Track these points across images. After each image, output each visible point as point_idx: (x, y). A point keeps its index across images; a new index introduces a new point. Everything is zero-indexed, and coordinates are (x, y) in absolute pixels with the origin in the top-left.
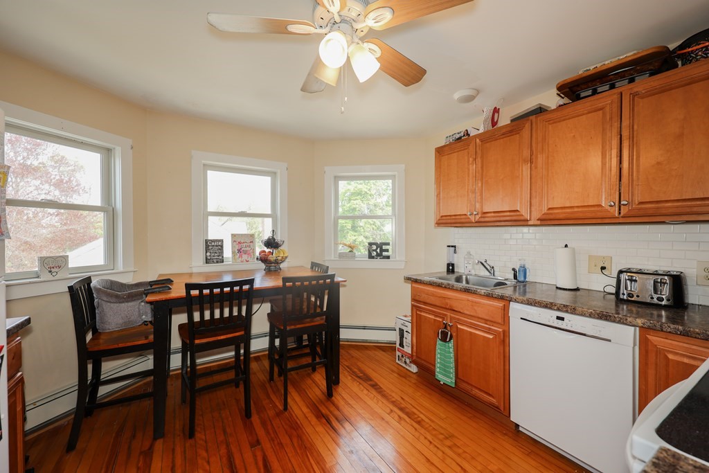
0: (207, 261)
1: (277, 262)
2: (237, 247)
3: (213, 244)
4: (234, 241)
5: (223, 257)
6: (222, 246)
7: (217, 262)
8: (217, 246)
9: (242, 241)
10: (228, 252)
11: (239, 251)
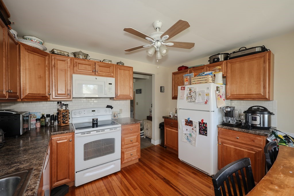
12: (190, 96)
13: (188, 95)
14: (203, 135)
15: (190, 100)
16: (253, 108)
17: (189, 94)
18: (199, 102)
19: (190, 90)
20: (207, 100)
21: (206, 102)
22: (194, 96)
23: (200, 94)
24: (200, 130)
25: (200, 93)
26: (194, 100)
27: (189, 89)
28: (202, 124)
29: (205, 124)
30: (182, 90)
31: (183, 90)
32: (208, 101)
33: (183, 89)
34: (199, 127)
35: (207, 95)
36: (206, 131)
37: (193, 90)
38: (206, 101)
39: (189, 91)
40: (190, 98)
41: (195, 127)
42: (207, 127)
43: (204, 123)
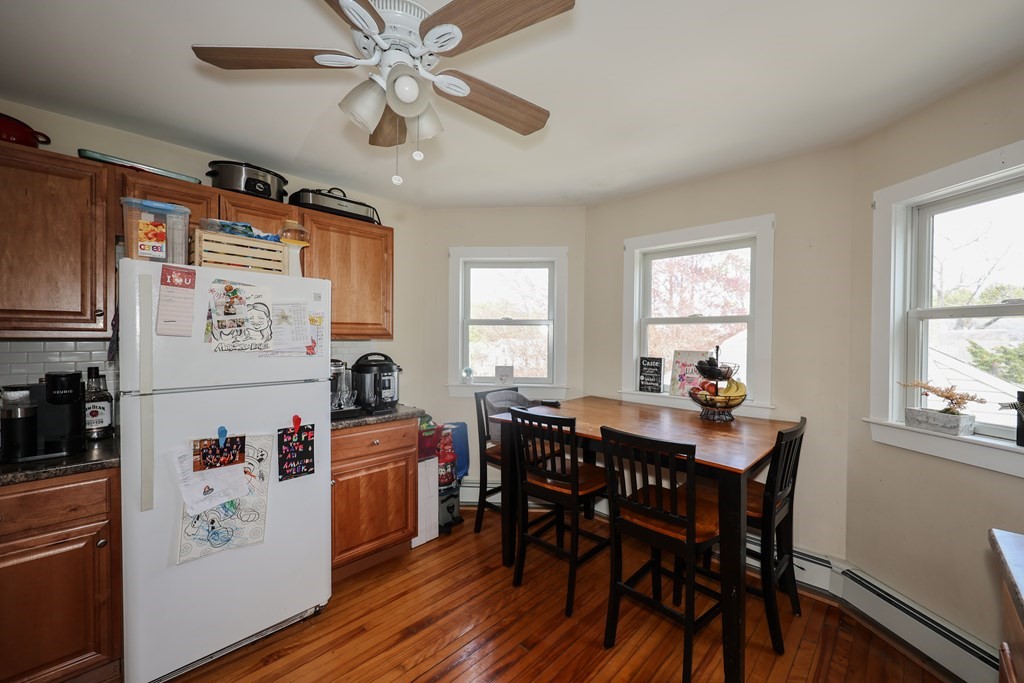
0: (642, 388)
1: (729, 405)
2: (679, 372)
3: (648, 364)
4: (677, 362)
5: (660, 384)
6: (659, 368)
7: (652, 391)
8: (653, 367)
9: (688, 363)
10: (667, 379)
11: (682, 377)
12: (227, 323)
13: (215, 318)
14: (299, 474)
15: (227, 341)
16: (370, 358)
17: (221, 310)
18: (280, 347)
19: (231, 292)
20: (313, 342)
21: (308, 347)
22: (256, 320)
23: (285, 318)
24: (281, 462)
25: (287, 313)
26: (258, 339)
27: (220, 288)
28: (292, 435)
29: (308, 430)
30: (172, 284)
31: (183, 285)
32: (318, 343)
33: (179, 281)
34: (280, 451)
35: (312, 321)
36: (311, 455)
37: (244, 292)
38: (311, 344)
39: (225, 300)
40: (227, 331)
41: (260, 460)
42: (315, 438)
43: (303, 429)
